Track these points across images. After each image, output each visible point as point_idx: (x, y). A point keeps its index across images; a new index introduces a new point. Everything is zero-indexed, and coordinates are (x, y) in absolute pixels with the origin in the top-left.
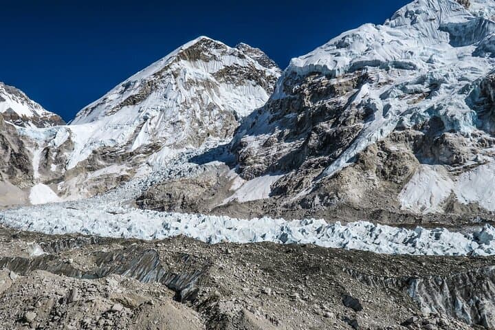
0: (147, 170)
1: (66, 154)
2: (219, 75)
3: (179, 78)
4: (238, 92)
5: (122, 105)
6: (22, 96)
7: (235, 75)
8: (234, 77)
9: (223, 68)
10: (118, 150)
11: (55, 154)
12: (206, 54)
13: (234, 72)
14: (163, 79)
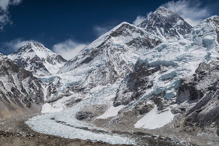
0: (89, 96)
1: (57, 89)
2: (130, 44)
3: (109, 48)
4: (138, 53)
5: (82, 63)
6: (42, 46)
7: (138, 43)
8: (137, 44)
9: (133, 39)
10: (78, 87)
11: (53, 89)
12: (125, 32)
13: (137, 41)
14: (102, 49)
